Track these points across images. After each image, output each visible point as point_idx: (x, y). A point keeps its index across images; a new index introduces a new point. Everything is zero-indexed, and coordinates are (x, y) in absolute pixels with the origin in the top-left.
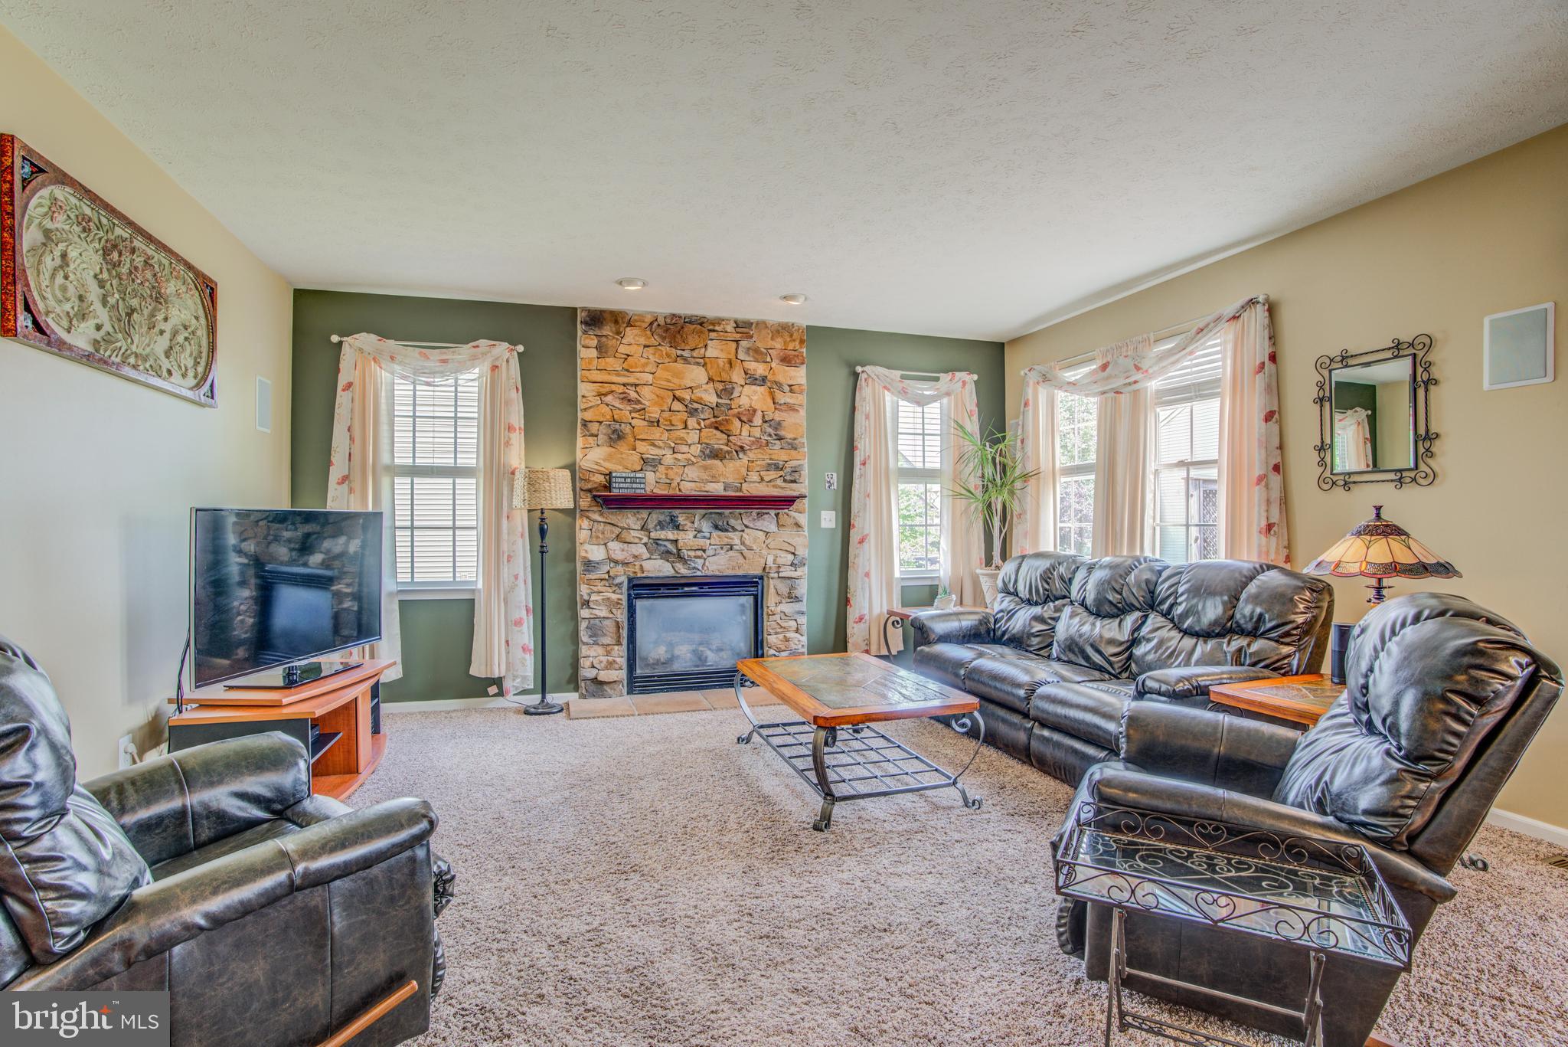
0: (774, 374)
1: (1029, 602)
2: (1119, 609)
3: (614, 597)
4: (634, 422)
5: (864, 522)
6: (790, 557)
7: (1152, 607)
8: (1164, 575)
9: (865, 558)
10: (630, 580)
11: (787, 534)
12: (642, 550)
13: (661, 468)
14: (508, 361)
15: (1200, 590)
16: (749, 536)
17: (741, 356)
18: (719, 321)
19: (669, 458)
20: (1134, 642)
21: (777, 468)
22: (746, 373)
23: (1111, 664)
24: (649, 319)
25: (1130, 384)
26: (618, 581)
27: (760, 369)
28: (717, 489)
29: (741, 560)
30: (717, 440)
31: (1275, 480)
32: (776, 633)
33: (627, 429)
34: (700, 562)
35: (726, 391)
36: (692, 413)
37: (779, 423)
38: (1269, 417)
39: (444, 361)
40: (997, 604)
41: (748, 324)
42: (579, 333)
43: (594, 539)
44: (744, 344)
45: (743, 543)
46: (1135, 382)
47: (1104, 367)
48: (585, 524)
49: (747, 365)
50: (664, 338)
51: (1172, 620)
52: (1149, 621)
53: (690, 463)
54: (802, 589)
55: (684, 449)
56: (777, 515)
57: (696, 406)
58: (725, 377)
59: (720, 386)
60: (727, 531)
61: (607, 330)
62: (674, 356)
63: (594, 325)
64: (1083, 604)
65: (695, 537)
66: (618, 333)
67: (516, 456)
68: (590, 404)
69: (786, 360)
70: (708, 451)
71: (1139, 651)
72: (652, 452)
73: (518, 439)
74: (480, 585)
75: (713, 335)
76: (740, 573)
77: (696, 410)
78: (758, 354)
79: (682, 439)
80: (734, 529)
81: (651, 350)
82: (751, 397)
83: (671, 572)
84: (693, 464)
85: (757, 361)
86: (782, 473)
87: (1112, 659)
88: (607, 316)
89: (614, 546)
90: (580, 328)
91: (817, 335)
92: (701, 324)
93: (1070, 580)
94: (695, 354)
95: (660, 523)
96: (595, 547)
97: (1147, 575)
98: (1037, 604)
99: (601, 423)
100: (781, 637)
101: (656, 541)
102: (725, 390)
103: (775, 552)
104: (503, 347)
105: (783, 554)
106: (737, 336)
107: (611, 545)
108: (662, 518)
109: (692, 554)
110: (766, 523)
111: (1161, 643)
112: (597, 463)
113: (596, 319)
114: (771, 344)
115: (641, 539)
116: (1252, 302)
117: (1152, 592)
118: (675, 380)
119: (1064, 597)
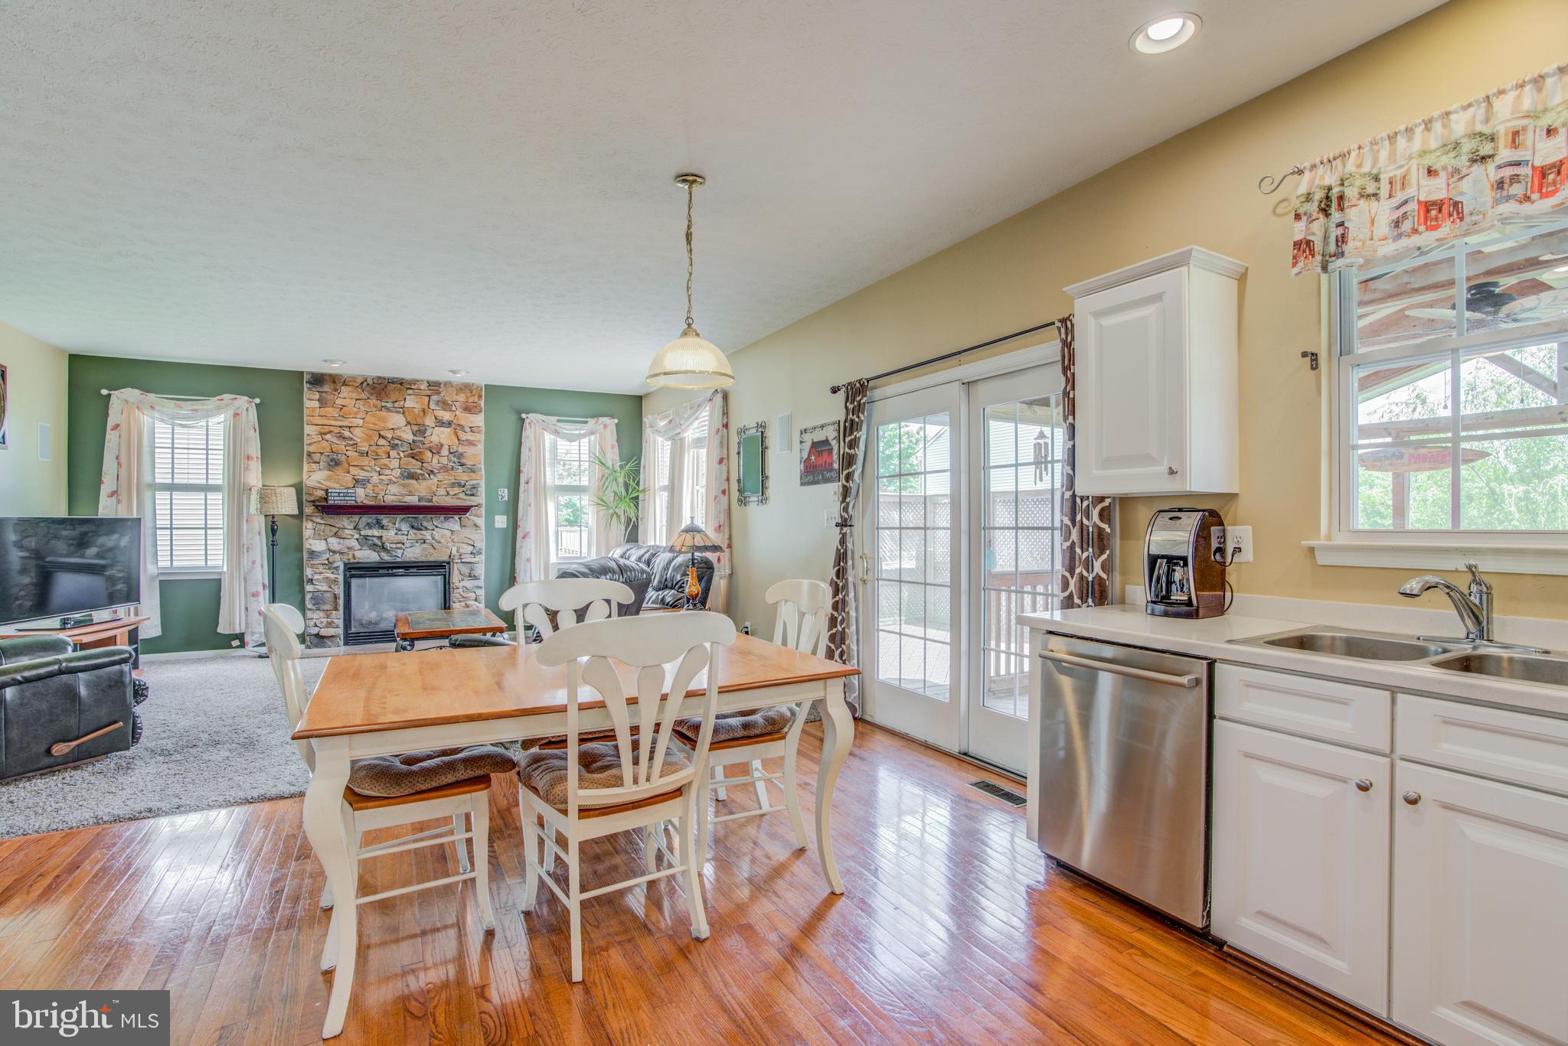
0: (458, 419)
3: (332, 576)
4: (348, 453)
5: (527, 523)
6: (470, 548)
9: (527, 549)
10: (345, 564)
11: (468, 532)
12: (354, 543)
13: (369, 486)
14: (247, 410)
16: (437, 533)
17: (432, 406)
18: (415, 382)
19: (375, 478)
21: (460, 485)
22: (436, 419)
24: (360, 380)
25: (679, 435)
26: (335, 565)
27: (446, 416)
28: (413, 500)
29: (432, 551)
30: (414, 466)
31: (727, 496)
32: (460, 602)
33: (343, 458)
34: (400, 552)
35: (421, 431)
36: (394, 447)
37: (462, 454)
38: (721, 461)
39: (196, 410)
41: (438, 384)
42: (305, 389)
43: (317, 536)
44: (434, 398)
45: (433, 539)
46: (681, 433)
48: (310, 525)
49: (437, 413)
50: (372, 394)
53: (391, 482)
54: (480, 570)
55: (388, 472)
56: (460, 519)
57: (397, 442)
58: (419, 421)
59: (416, 428)
60: (421, 530)
61: (327, 388)
62: (379, 406)
63: (317, 384)
65: (396, 534)
66: (336, 390)
67: (254, 477)
68: (313, 441)
69: (467, 409)
70: (406, 474)
72: (362, 475)
73: (256, 466)
74: (225, 569)
75: (410, 392)
76: (432, 559)
77: (397, 445)
78: (445, 405)
79: (386, 465)
80: (427, 529)
81: (362, 402)
82: (440, 436)
83: (378, 559)
84: (394, 483)
85: (445, 410)
86: (463, 489)
88: (326, 378)
89: (333, 541)
90: (306, 386)
91: (494, 392)
92: (401, 384)
94: (396, 405)
95: (368, 524)
96: (317, 542)
99: (322, 453)
100: (463, 604)
101: (366, 537)
102: (419, 430)
103: (457, 544)
104: (243, 401)
105: (465, 546)
106: (429, 393)
107: (330, 540)
108: (370, 521)
109: (394, 546)
110: (451, 524)
112: (319, 482)
113: (318, 380)
114: (455, 397)
115: (353, 536)
116: (717, 392)
118: (380, 424)
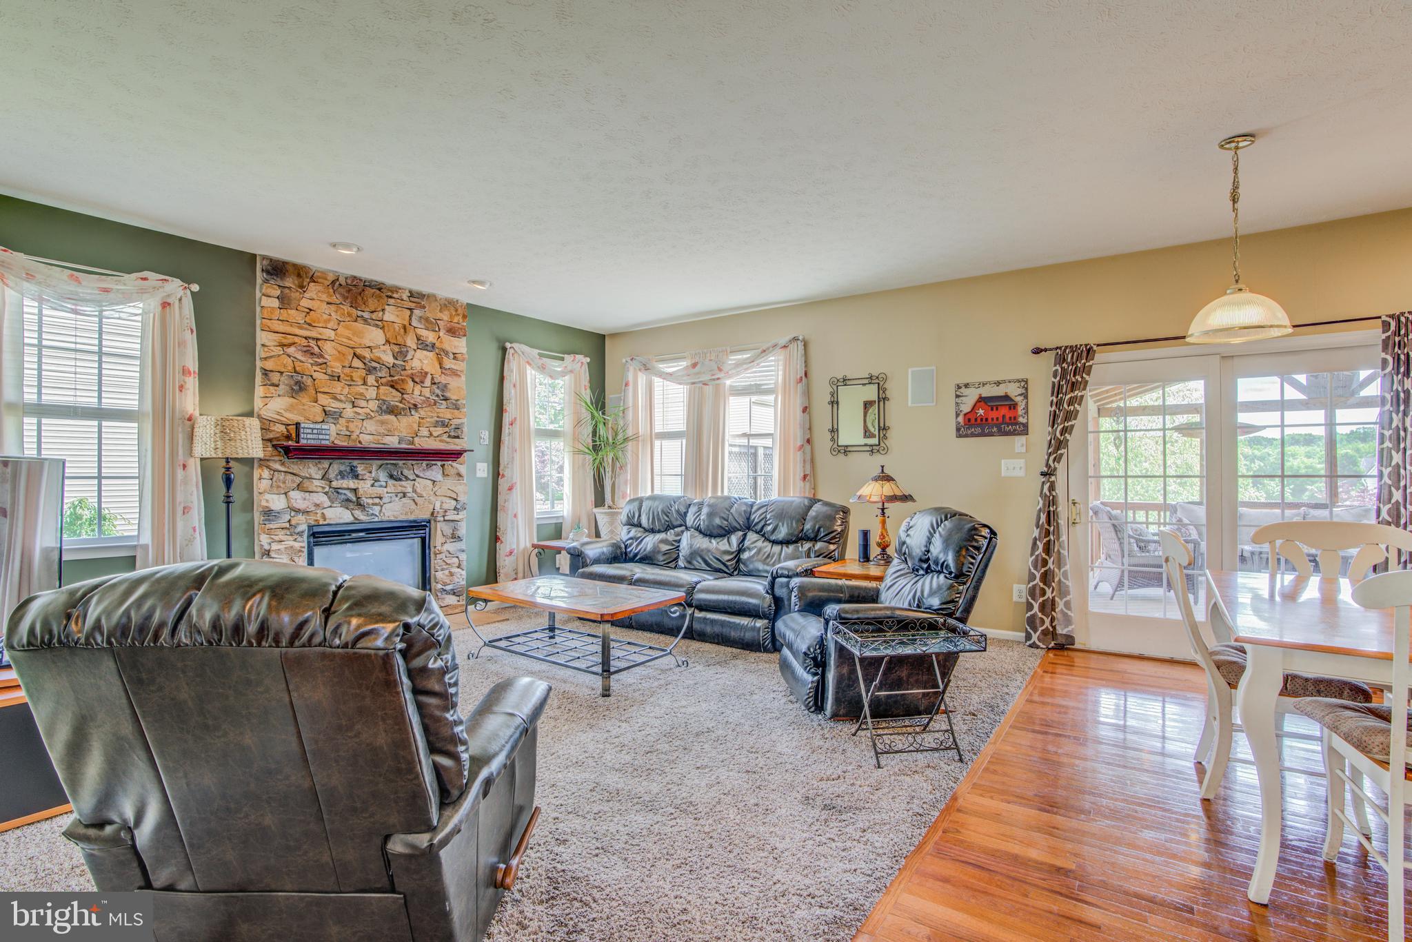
0: (441, 342)
1: (652, 531)
2: (726, 531)
3: (297, 545)
4: (315, 375)
5: (512, 472)
6: (454, 503)
7: (749, 528)
8: (755, 508)
9: (513, 503)
10: (310, 527)
11: (450, 483)
12: (324, 500)
13: (342, 421)
14: (180, 300)
15: (781, 515)
16: (421, 485)
17: (415, 323)
18: (396, 289)
19: (349, 412)
20: (740, 550)
21: (444, 425)
22: (418, 339)
23: (727, 566)
24: (331, 277)
25: (714, 380)
26: (300, 529)
27: (430, 337)
28: (392, 442)
29: (413, 506)
30: (393, 397)
31: (808, 448)
32: (442, 570)
33: (309, 382)
34: (377, 508)
35: (401, 353)
36: (370, 370)
37: (445, 386)
38: (805, 410)
39: (106, 290)
40: (623, 534)
41: (422, 296)
42: (259, 281)
43: (274, 488)
44: (417, 312)
45: (415, 491)
46: (718, 379)
47: (694, 365)
48: (266, 473)
49: (420, 332)
50: (345, 298)
51: (763, 536)
52: (748, 537)
53: (368, 417)
54: (462, 532)
55: (363, 403)
56: (443, 466)
57: (374, 364)
58: (400, 341)
59: (396, 349)
60: (400, 480)
61: (290, 282)
62: (354, 316)
63: (277, 275)
64: (698, 529)
65: (372, 486)
66: (302, 287)
67: (190, 402)
68: (273, 354)
69: (452, 331)
70: (384, 407)
71: (745, 556)
72: (333, 405)
73: (192, 383)
74: (146, 539)
75: (391, 301)
76: (412, 518)
77: (375, 368)
79: (362, 394)
80: (407, 478)
81: (333, 308)
82: (422, 361)
83: (351, 519)
84: (372, 418)
85: (427, 329)
86: (447, 429)
87: (728, 563)
88: (290, 268)
89: (296, 495)
90: (260, 276)
91: (473, 311)
92: (380, 289)
93: (686, 513)
94: (374, 316)
95: (341, 473)
96: (275, 497)
97: (744, 508)
98: (659, 531)
99: (282, 373)
100: (447, 572)
101: (336, 489)
102: (401, 352)
103: (440, 498)
104: (175, 287)
105: (448, 500)
106: (412, 305)
107: (292, 494)
108: (343, 468)
109: (370, 501)
110: (434, 473)
111: (760, 550)
112: (278, 413)
113: (277, 269)
114: (439, 315)
115: (323, 488)
116: (795, 339)
117: (748, 519)
118: (355, 339)
119: (681, 526)
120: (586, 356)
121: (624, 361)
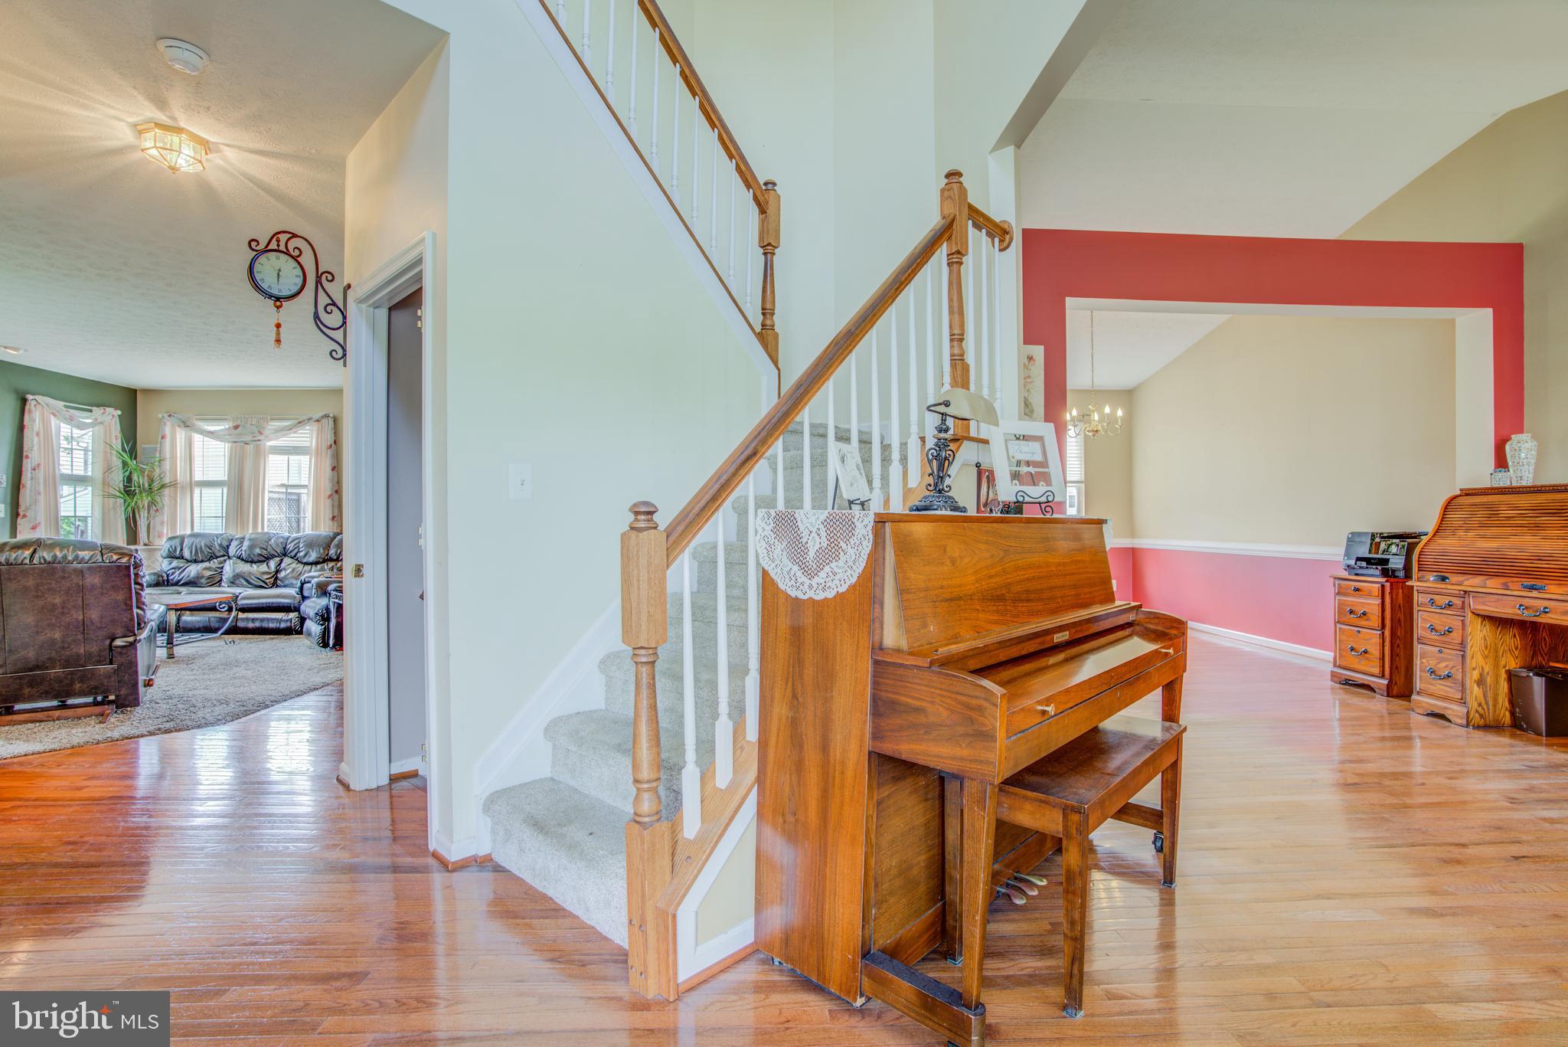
1: (195, 561)
2: (265, 557)
5: (36, 514)
7: (285, 555)
8: (290, 540)
15: (311, 544)
20: (277, 571)
23: (266, 583)
25: (255, 441)
31: (336, 497)
40: (164, 565)
46: (259, 440)
47: (236, 427)
51: (297, 560)
52: (284, 561)
64: (239, 558)
71: (282, 575)
87: (267, 581)
93: (228, 547)
97: (282, 540)
98: (202, 561)
111: (293, 570)
116: (326, 416)
117: (284, 548)
119: (224, 556)
120: (116, 409)
121: (160, 416)
